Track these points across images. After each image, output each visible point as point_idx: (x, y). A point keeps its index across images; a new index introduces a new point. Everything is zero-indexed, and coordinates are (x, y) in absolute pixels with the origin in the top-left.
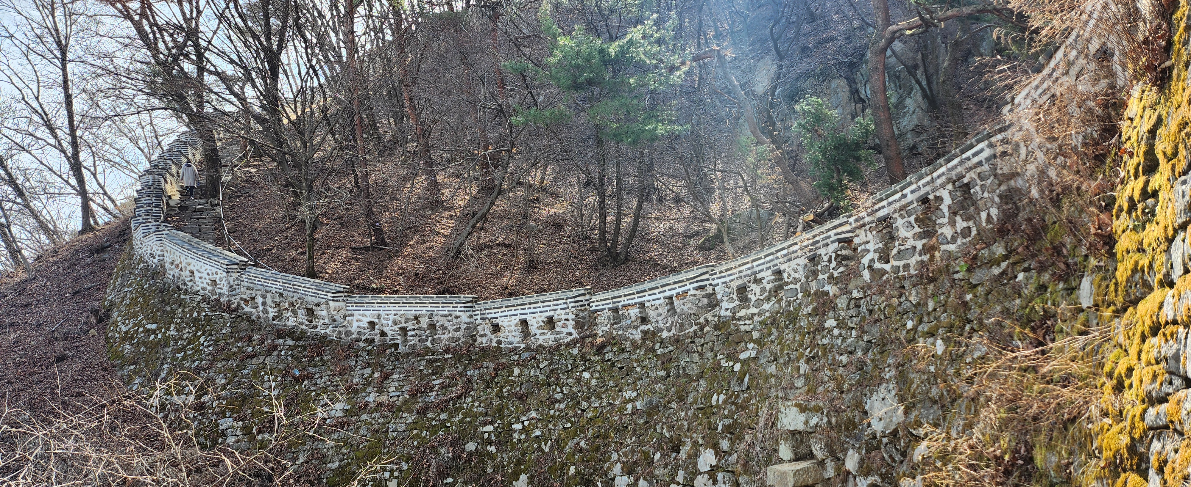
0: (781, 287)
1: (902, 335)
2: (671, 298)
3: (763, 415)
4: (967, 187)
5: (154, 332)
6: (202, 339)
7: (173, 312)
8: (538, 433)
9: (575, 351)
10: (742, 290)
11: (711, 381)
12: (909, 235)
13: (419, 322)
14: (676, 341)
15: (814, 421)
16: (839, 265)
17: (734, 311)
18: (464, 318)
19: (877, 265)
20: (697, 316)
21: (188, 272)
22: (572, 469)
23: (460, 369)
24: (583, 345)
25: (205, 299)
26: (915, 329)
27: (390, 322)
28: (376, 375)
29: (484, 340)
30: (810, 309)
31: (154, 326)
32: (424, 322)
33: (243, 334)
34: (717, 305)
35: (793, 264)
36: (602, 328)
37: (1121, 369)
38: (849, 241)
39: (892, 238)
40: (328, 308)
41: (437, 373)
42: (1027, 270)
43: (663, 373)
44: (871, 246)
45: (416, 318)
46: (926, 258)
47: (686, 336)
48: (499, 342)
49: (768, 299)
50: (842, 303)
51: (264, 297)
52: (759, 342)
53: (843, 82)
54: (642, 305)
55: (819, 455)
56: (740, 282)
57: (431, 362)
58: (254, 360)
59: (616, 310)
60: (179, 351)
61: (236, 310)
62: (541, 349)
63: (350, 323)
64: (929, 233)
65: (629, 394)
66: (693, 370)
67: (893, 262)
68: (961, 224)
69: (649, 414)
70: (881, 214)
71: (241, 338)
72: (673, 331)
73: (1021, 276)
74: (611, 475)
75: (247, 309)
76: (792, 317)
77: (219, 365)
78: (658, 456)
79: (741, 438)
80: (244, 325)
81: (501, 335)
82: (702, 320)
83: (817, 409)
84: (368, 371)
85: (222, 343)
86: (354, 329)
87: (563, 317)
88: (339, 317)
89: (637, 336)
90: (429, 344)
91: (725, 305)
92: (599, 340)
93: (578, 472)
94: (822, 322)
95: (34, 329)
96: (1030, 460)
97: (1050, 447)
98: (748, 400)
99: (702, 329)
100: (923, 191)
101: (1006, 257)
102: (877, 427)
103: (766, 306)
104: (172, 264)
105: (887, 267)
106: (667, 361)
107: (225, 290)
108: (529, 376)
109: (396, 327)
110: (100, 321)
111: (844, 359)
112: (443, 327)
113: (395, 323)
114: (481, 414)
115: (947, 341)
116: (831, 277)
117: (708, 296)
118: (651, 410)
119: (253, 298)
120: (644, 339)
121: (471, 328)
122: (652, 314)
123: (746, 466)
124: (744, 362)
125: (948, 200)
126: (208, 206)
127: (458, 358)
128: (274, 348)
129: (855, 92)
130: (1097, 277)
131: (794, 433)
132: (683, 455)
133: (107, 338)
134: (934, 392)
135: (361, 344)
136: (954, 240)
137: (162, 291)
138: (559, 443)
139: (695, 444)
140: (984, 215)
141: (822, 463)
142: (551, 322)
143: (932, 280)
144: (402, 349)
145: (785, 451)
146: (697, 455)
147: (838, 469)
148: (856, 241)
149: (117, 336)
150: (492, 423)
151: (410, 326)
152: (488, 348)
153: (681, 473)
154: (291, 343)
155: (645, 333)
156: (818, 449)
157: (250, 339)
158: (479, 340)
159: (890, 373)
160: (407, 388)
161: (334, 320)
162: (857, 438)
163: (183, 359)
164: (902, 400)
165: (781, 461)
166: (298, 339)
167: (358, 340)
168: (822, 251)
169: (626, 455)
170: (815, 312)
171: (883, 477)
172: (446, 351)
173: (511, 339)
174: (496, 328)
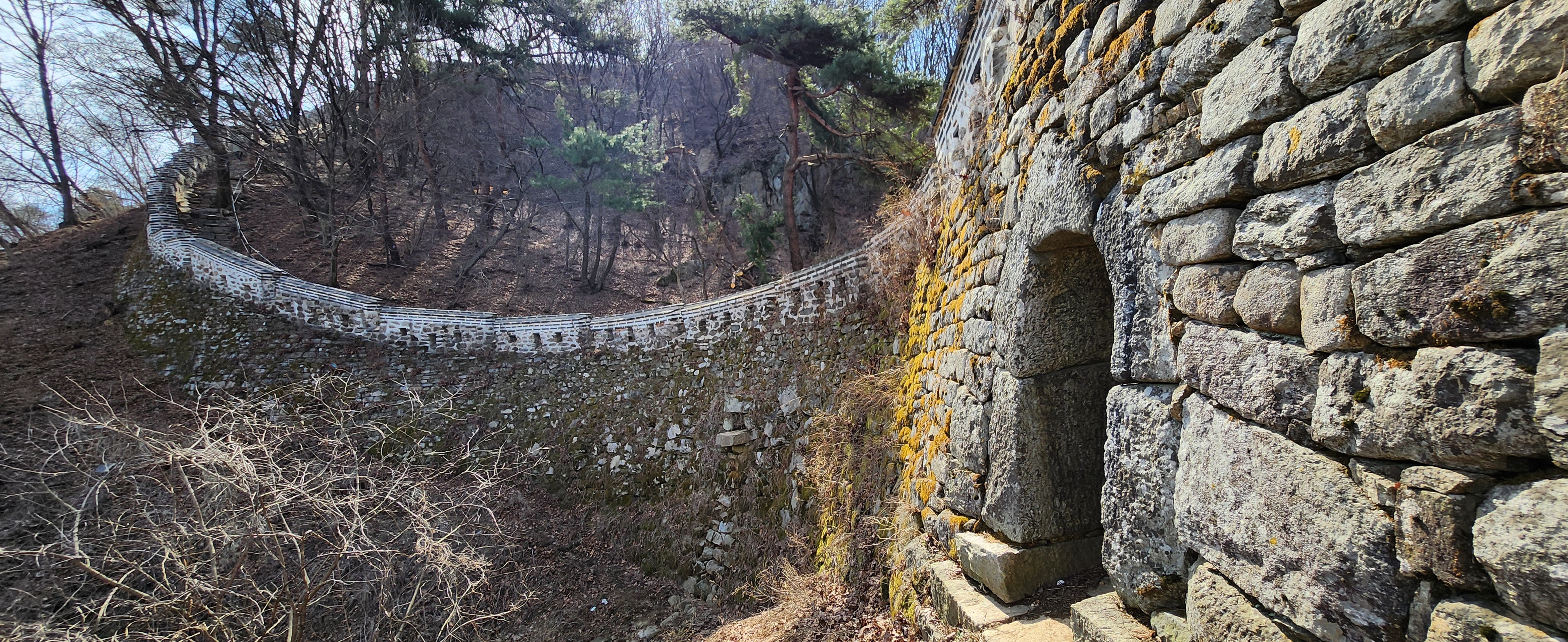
0: (729, 323)
1: (802, 358)
2: (652, 325)
3: (713, 404)
4: (843, 280)
5: (183, 326)
6: (238, 335)
7: (204, 310)
8: (548, 415)
9: (578, 358)
10: (703, 323)
11: (678, 381)
12: (810, 301)
13: (447, 331)
14: (655, 354)
15: (747, 406)
16: (767, 313)
17: (696, 337)
18: (486, 329)
19: (790, 316)
20: (670, 338)
21: (219, 277)
22: (575, 439)
23: (484, 367)
24: (585, 354)
25: (238, 300)
26: (810, 355)
27: (421, 330)
28: (409, 370)
29: (503, 346)
30: (747, 339)
31: (183, 321)
32: (451, 331)
33: (279, 333)
34: (684, 331)
35: (738, 310)
36: (599, 343)
37: (907, 384)
38: (773, 299)
39: (800, 301)
40: (363, 316)
41: (463, 370)
42: (870, 329)
43: (644, 375)
44: (787, 304)
45: (444, 327)
46: (818, 315)
47: (662, 351)
48: (516, 349)
49: (720, 330)
50: (767, 337)
51: (300, 303)
52: (712, 357)
53: (759, 174)
54: (630, 328)
55: (749, 427)
56: (701, 318)
57: (456, 361)
58: (292, 355)
59: (610, 331)
60: (214, 344)
61: (271, 312)
62: (551, 355)
63: (384, 329)
64: (821, 302)
65: (619, 389)
66: (667, 374)
67: (799, 315)
68: (838, 299)
69: (633, 402)
70: (794, 286)
71: (279, 337)
72: (652, 348)
73: (866, 332)
74: (604, 442)
75: (282, 312)
76: (736, 343)
77: (257, 357)
78: (639, 429)
79: (698, 417)
80: (281, 325)
81: (517, 344)
82: (673, 341)
83: (750, 400)
84: (402, 367)
85: (259, 339)
86: (387, 332)
87: (569, 333)
88: (372, 323)
89: (626, 349)
90: (455, 347)
91: (690, 332)
92: (597, 351)
93: (579, 441)
94: (754, 347)
95: (37, 317)
96: (864, 425)
97: (874, 418)
98: (704, 393)
99: (673, 347)
100: (819, 277)
101: (860, 321)
102: (784, 409)
103: (718, 335)
104: (200, 268)
105: (796, 318)
106: (647, 367)
107: (259, 295)
108: (541, 374)
109: (425, 334)
110: (115, 313)
111: (767, 370)
112: (468, 336)
113: (425, 330)
114: (502, 401)
115: (827, 363)
116: (762, 320)
117: (678, 325)
118: (635, 400)
119: (289, 304)
120: (630, 352)
121: (492, 337)
122: (637, 335)
123: (701, 436)
124: (701, 370)
125: (832, 285)
126: (220, 215)
127: (481, 360)
128: (312, 345)
129: (766, 183)
130: (901, 340)
131: (733, 414)
132: (657, 428)
133: (125, 327)
134: (818, 390)
135: (394, 346)
136: (834, 307)
137: (190, 291)
138: (565, 422)
139: (666, 421)
140: (850, 296)
141: (750, 431)
142: (559, 337)
143: (821, 328)
144: (430, 350)
145: (727, 425)
146: (667, 428)
147: (760, 435)
148: (778, 300)
149: (139, 327)
150: (510, 408)
151: (438, 333)
152: (506, 353)
153: (656, 440)
154: (328, 342)
155: (631, 347)
156: (748, 424)
157: (287, 338)
158: (498, 346)
159: (793, 380)
160: (438, 381)
161: (368, 326)
162: (772, 416)
163: (218, 351)
164: (800, 395)
165: (724, 431)
166: (335, 339)
167: (392, 342)
168: (757, 304)
169: (616, 429)
170: (750, 341)
171: (786, 437)
172: (471, 354)
173: (525, 347)
174: (513, 339)
